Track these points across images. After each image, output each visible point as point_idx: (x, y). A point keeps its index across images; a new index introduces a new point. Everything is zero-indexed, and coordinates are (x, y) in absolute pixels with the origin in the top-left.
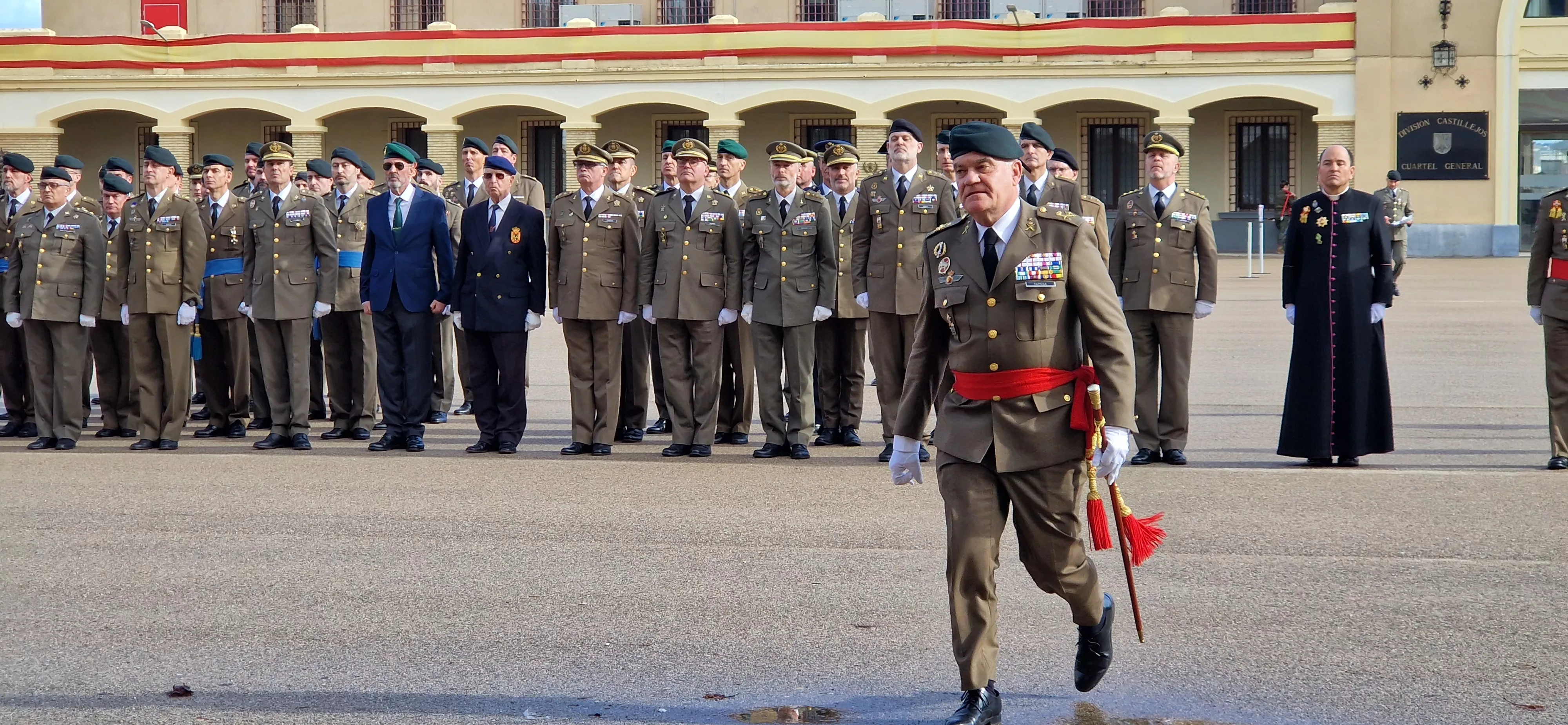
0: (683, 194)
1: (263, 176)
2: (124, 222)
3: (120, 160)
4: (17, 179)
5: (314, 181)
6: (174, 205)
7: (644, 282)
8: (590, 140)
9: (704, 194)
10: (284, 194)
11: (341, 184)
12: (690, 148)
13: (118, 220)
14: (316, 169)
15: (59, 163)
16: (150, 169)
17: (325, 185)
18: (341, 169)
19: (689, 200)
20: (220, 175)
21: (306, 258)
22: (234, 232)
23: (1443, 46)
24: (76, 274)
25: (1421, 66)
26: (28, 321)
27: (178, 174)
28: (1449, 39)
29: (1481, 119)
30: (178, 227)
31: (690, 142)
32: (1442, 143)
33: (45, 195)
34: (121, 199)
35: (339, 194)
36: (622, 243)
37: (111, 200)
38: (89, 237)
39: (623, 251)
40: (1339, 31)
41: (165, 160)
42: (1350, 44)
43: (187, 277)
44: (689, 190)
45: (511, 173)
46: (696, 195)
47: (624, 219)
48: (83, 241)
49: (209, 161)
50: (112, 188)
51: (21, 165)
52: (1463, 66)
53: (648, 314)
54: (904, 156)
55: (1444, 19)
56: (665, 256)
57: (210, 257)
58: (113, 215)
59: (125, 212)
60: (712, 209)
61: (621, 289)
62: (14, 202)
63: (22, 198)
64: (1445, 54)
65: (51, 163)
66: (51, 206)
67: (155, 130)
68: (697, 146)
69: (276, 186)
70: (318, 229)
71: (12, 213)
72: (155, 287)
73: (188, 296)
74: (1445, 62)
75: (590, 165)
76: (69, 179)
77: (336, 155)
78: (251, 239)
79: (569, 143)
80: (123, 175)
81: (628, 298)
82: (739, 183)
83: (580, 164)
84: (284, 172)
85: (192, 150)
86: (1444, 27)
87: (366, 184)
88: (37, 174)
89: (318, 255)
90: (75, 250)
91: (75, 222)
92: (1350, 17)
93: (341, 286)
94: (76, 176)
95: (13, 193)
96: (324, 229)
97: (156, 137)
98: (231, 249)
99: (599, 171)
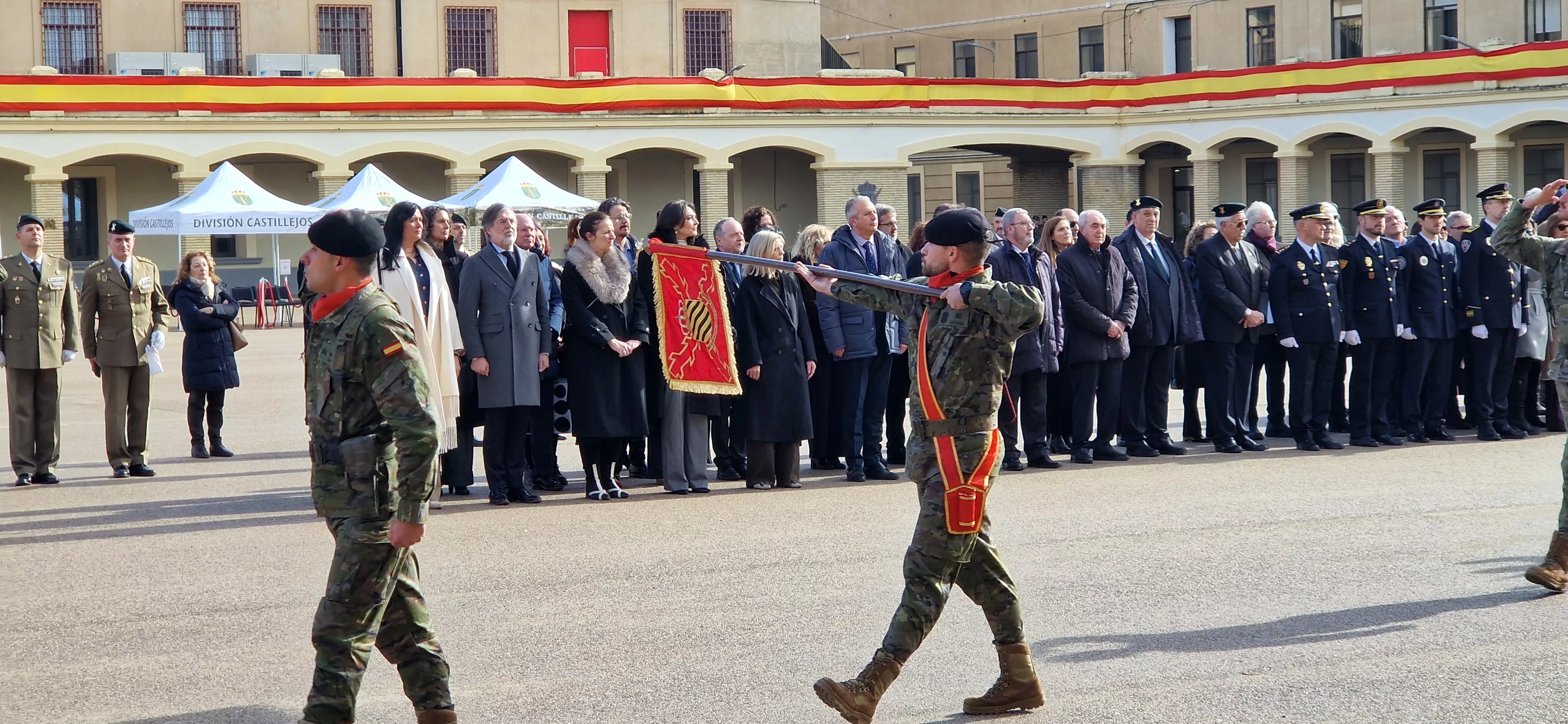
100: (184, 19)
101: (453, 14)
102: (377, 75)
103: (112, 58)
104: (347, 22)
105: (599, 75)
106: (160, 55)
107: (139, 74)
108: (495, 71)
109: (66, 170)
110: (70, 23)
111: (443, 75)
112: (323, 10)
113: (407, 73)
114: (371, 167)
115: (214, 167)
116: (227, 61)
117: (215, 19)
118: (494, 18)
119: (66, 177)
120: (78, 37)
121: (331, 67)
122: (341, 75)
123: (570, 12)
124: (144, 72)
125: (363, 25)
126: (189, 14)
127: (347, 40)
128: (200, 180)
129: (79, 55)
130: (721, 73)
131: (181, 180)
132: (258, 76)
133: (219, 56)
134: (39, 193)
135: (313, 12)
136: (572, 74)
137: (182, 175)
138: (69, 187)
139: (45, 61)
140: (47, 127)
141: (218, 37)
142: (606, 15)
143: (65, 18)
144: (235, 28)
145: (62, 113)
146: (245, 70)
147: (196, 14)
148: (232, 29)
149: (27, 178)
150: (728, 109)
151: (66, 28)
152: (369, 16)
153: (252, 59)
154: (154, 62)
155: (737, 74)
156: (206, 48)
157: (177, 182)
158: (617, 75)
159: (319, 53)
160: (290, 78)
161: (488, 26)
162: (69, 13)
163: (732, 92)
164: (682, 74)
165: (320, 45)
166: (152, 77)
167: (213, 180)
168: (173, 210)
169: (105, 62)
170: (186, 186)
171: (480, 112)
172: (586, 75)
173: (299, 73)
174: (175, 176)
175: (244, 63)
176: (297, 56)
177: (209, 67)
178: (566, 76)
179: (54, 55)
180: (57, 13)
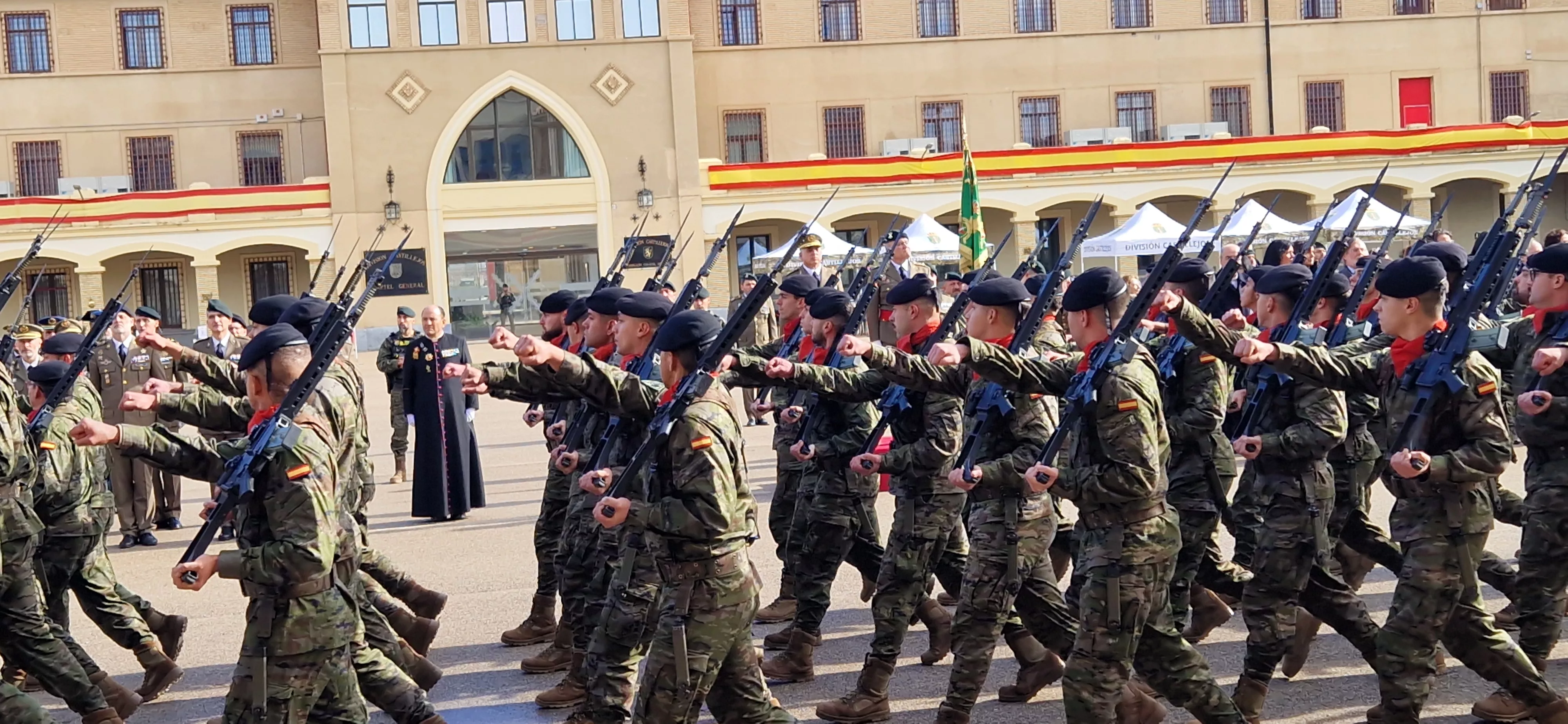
23: (391, 204)
25: (379, 219)
28: (394, 200)
29: (420, 253)
32: (396, 271)
40: (319, 196)
42: (327, 205)
52: (406, 218)
55: (390, 186)
64: (393, 210)
74: (393, 216)
86: (391, 191)
92: (326, 187)
100: (1117, 104)
101: (1310, 87)
102: (1255, 135)
103: (1067, 134)
104: (1232, 98)
105: (1424, 126)
106: (1100, 130)
107: (1086, 144)
108: (1343, 127)
109: (1037, 213)
110: (1039, 112)
111: (1304, 132)
112: (1214, 91)
113: (1277, 133)
114: (1252, 201)
115: (1139, 207)
116: (1147, 132)
117: (1138, 102)
118: (1342, 88)
119: (1038, 219)
120: (1044, 121)
121: (1221, 131)
122: (1228, 136)
123: (1401, 80)
124: (1089, 142)
125: (1244, 99)
126: (1120, 100)
127: (1232, 111)
128: (1129, 216)
129: (1045, 134)
130: (1521, 119)
131: (1116, 217)
132: (1169, 141)
133: (1141, 128)
134: (1020, 230)
135: (1208, 93)
136: (1402, 126)
137: (1116, 213)
138: (1040, 225)
139: (1023, 140)
140: (1025, 185)
141: (1140, 114)
142: (1428, 81)
143: (1035, 108)
144: (1152, 108)
145: (1034, 174)
146: (1160, 137)
147: (1125, 100)
148: (1150, 108)
149: (1012, 220)
150: (1527, 146)
151: (1037, 115)
152: (1248, 93)
153: (1164, 129)
154: (1095, 135)
155: (1534, 119)
156: (1132, 124)
157: (1113, 218)
158: (1438, 125)
159: (1213, 121)
160: (1192, 141)
161: (1337, 94)
162: (1038, 105)
163: (1530, 133)
164: (1489, 121)
165: (1213, 116)
166: (1095, 146)
167: (1139, 215)
168: (1111, 238)
169: (1063, 138)
170: (1120, 220)
171: (1332, 158)
172: (1414, 127)
173: (1198, 137)
174: (1111, 214)
175: (1159, 132)
176: (1197, 125)
177: (1134, 135)
178: (1398, 128)
179: (1028, 135)
180: (1030, 105)
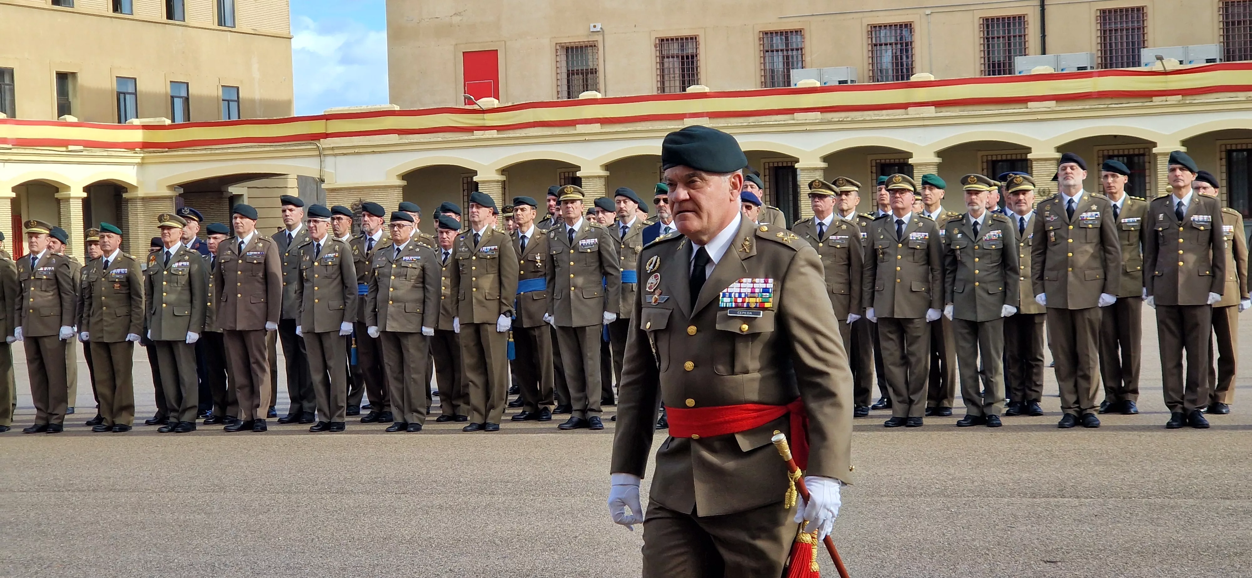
0: (895, 219)
1: (561, 213)
2: (455, 253)
3: (451, 203)
4: (373, 222)
5: (601, 215)
6: (493, 237)
7: (867, 289)
8: (819, 176)
9: (912, 218)
10: (577, 227)
11: (623, 217)
12: (899, 181)
13: (450, 251)
14: (601, 205)
15: (402, 208)
16: (474, 210)
17: (609, 218)
18: (623, 205)
19: (900, 223)
20: (527, 214)
21: (596, 277)
22: (538, 258)
24: (419, 295)
26: (384, 332)
27: (495, 213)
30: (496, 254)
31: (899, 177)
33: (394, 233)
34: (452, 235)
35: (622, 225)
36: (849, 258)
37: (445, 235)
38: (428, 266)
39: (849, 265)
41: (485, 202)
43: (504, 294)
44: (899, 215)
45: (757, 204)
46: (906, 218)
47: (850, 240)
48: (423, 269)
49: (518, 202)
50: (445, 226)
51: (374, 210)
53: (870, 314)
54: (1071, 182)
56: (882, 268)
57: (521, 278)
58: (446, 247)
59: (456, 244)
60: (919, 230)
61: (849, 295)
62: (371, 240)
63: (377, 236)
65: (396, 209)
66: (399, 242)
67: (475, 179)
68: (905, 180)
69: (571, 221)
70: (604, 253)
71: (370, 248)
72: (480, 302)
73: (505, 309)
75: (822, 197)
76: (411, 221)
77: (618, 194)
78: (552, 262)
79: (803, 180)
80: (453, 215)
81: (855, 302)
82: (940, 209)
83: (813, 196)
84: (577, 210)
85: (504, 194)
87: (642, 216)
88: (387, 217)
89: (605, 274)
90: (418, 277)
91: (416, 254)
93: (625, 299)
94: (415, 217)
95: (370, 233)
96: (608, 251)
97: (477, 184)
98: (536, 271)
99: (829, 202)
